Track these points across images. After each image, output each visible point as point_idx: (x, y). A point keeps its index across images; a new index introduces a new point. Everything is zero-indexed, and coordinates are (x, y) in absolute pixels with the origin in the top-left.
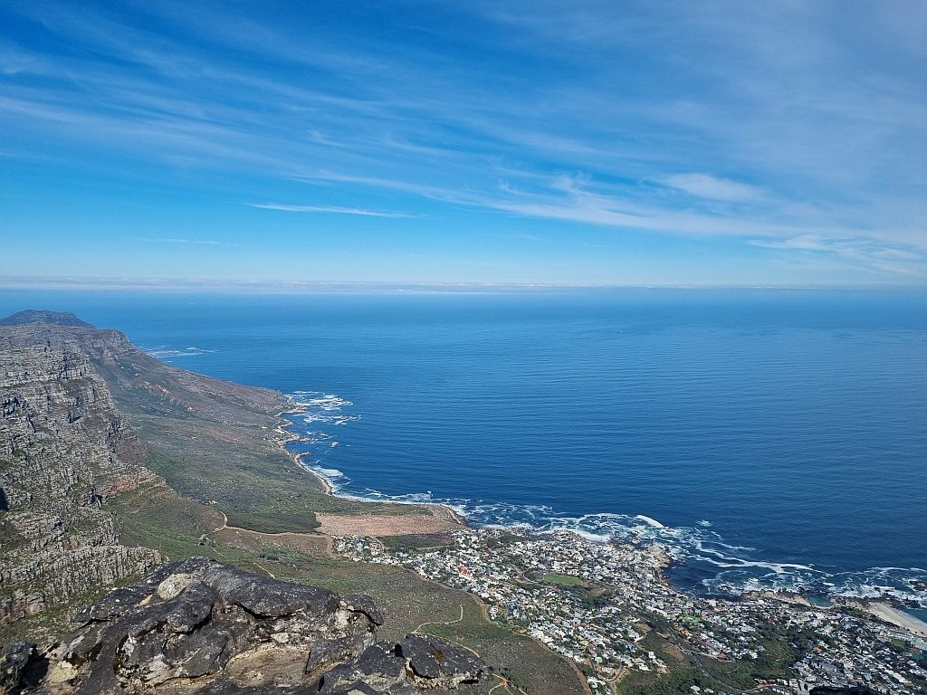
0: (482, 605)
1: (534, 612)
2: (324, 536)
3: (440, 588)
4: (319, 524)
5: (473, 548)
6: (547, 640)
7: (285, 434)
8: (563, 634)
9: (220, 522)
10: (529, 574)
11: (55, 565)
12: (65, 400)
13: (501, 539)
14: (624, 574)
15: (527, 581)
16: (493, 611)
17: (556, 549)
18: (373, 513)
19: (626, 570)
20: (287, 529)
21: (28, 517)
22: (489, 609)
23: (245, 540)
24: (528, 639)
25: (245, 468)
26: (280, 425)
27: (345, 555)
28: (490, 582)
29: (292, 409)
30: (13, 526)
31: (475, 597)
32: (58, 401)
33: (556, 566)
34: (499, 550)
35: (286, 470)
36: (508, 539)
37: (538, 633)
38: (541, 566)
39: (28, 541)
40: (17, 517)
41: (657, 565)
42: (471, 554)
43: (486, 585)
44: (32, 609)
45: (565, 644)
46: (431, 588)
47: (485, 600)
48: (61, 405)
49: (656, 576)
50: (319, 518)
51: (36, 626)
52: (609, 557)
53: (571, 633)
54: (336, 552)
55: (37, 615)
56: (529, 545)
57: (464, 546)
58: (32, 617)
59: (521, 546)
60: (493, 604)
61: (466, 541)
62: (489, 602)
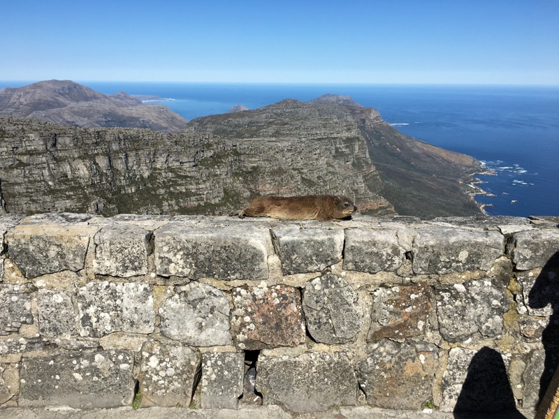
7: (476, 189)
12: (344, 150)
26: (472, 182)
29: (483, 171)
32: (339, 150)
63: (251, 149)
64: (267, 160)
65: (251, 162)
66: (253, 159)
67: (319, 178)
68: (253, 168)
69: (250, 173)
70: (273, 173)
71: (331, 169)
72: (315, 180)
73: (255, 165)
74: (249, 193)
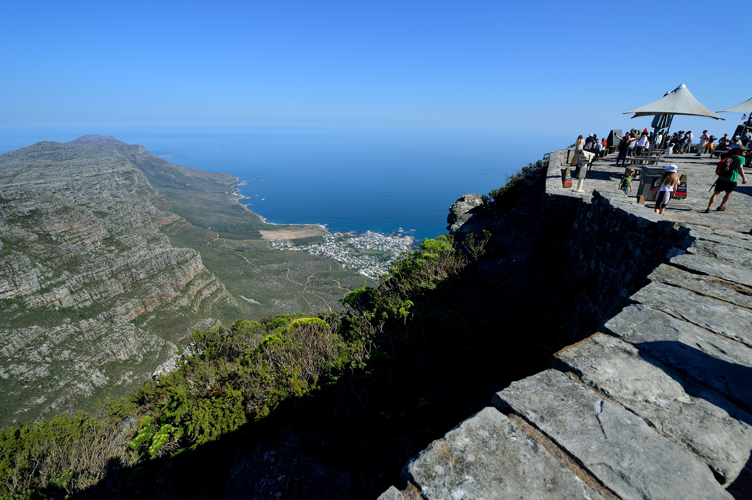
0: (339, 264)
1: (360, 265)
2: (265, 240)
3: (320, 259)
4: (262, 236)
5: (332, 242)
6: (366, 275)
7: (238, 196)
8: (372, 272)
9: (216, 237)
10: (357, 251)
11: (147, 258)
12: (124, 182)
13: (344, 237)
14: (396, 248)
15: (356, 254)
16: (344, 266)
17: (368, 240)
18: (286, 230)
19: (396, 246)
20: (246, 238)
21: (126, 237)
22: (342, 265)
23: (229, 244)
24: (359, 275)
25: (221, 212)
27: (276, 248)
28: (341, 255)
29: (239, 183)
30: (120, 242)
31: (335, 261)
32: (120, 183)
33: (368, 247)
34: (344, 242)
35: (241, 212)
36: (347, 237)
37: (362, 272)
38: (362, 247)
39: (130, 248)
40: (121, 237)
41: (408, 244)
42: (332, 244)
43: (339, 256)
44: (141, 276)
45: (373, 276)
46: (315, 258)
47: (340, 262)
48: (122, 184)
49: (408, 247)
50: (262, 232)
51: (145, 283)
52: (389, 242)
53: (375, 272)
54: (272, 247)
55: (144, 279)
56: (356, 239)
57: (328, 241)
58: (142, 280)
59: (353, 239)
60: (343, 263)
61: (329, 239)
62: (342, 263)
63: (22, 194)
64: (46, 202)
65: (26, 206)
66: (28, 203)
67: (109, 208)
68: (31, 211)
69: (29, 216)
70: (58, 212)
71: (119, 200)
72: (107, 211)
73: (32, 208)
74: (36, 236)
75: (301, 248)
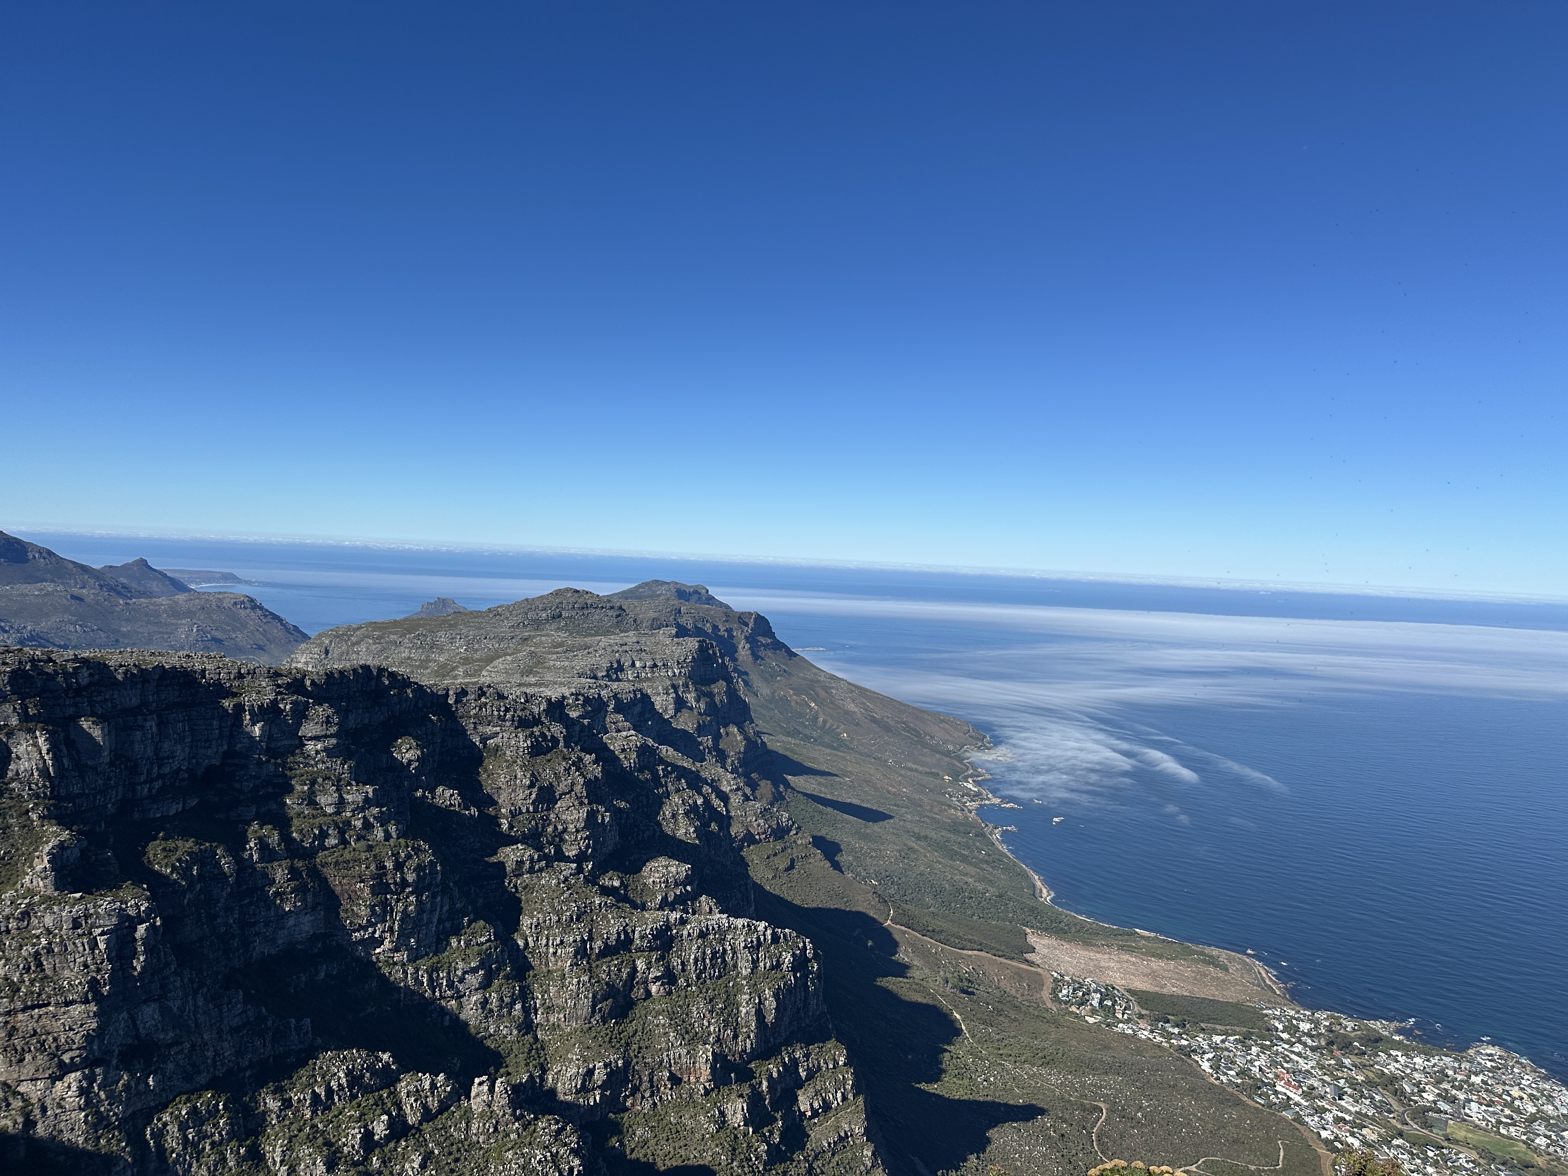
0: (1322, 1151)
2: (1039, 970)
3: (1238, 1103)
4: (1032, 948)
5: (1305, 1044)
7: (978, 793)
9: (884, 916)
10: (1418, 1115)
13: (1359, 1039)
15: (1414, 1127)
17: (1477, 1080)
18: (1121, 948)
20: (979, 946)
22: (1337, 1163)
23: (920, 951)
26: (971, 776)
27: (1073, 1009)
28: (1336, 1113)
31: (1307, 1135)
33: (1476, 1112)
34: (1356, 1059)
35: (980, 850)
36: (1376, 1041)
38: (1442, 1105)
42: (1299, 1054)
43: (1329, 1117)
46: (1223, 1097)
50: (1033, 937)
54: (1056, 999)
56: (1419, 1060)
57: (1285, 1036)
59: (1402, 1060)
61: (1291, 1029)
62: (1337, 1150)
75: (1169, 1036)
